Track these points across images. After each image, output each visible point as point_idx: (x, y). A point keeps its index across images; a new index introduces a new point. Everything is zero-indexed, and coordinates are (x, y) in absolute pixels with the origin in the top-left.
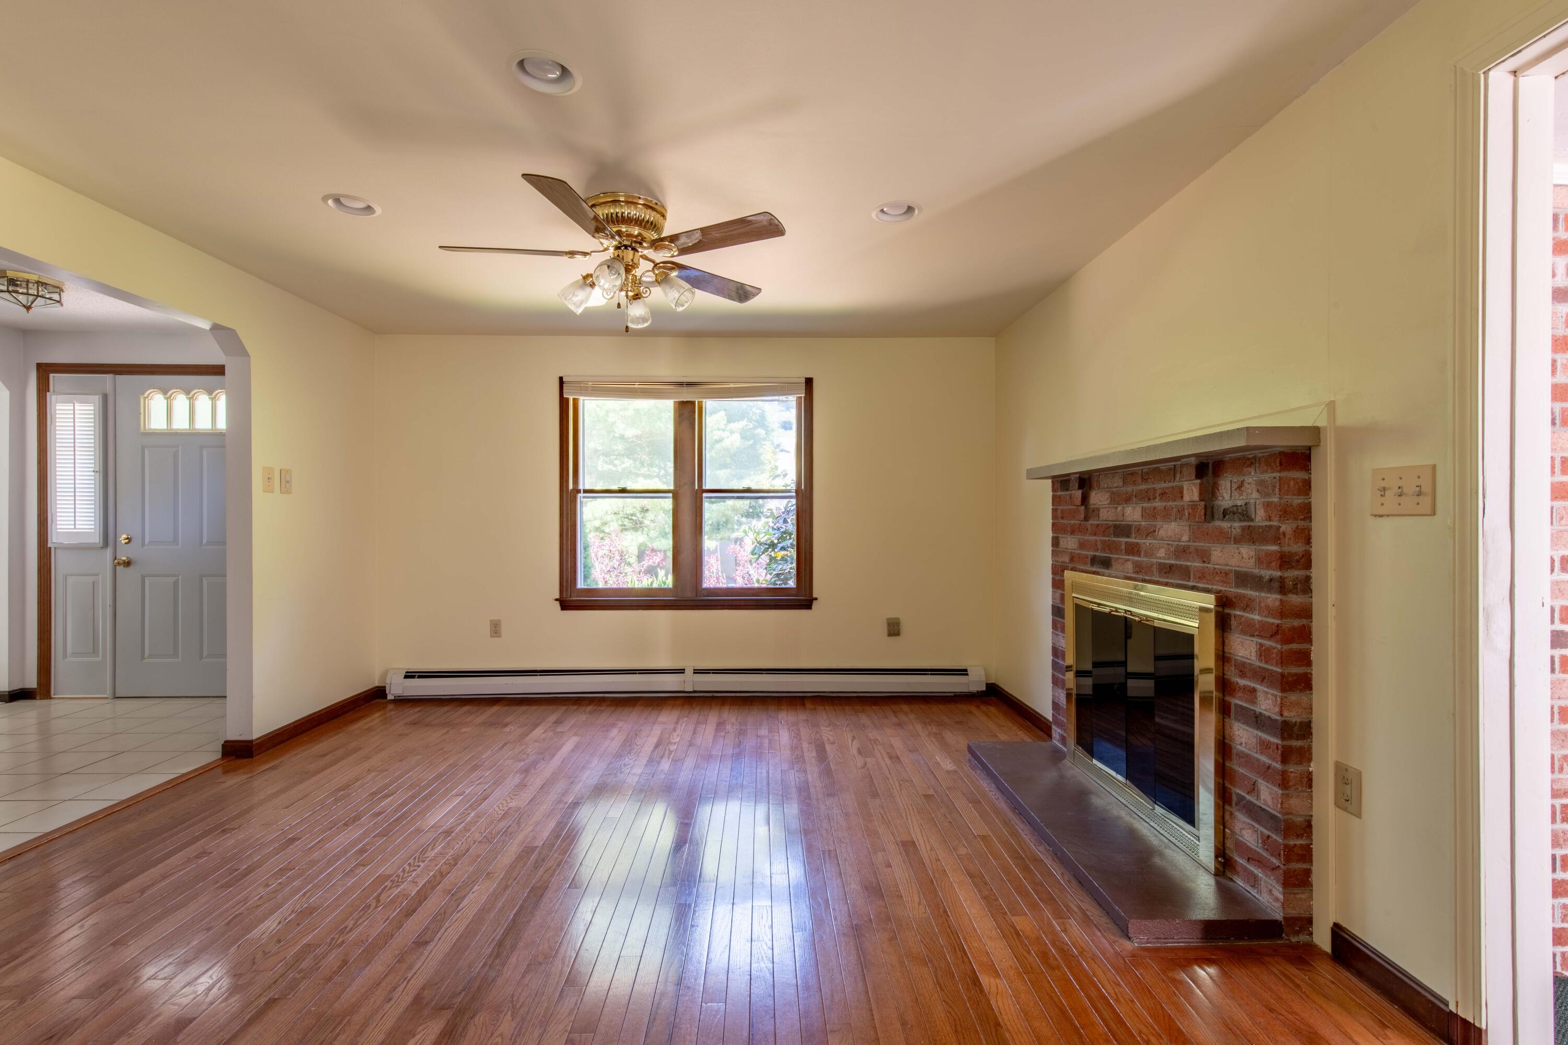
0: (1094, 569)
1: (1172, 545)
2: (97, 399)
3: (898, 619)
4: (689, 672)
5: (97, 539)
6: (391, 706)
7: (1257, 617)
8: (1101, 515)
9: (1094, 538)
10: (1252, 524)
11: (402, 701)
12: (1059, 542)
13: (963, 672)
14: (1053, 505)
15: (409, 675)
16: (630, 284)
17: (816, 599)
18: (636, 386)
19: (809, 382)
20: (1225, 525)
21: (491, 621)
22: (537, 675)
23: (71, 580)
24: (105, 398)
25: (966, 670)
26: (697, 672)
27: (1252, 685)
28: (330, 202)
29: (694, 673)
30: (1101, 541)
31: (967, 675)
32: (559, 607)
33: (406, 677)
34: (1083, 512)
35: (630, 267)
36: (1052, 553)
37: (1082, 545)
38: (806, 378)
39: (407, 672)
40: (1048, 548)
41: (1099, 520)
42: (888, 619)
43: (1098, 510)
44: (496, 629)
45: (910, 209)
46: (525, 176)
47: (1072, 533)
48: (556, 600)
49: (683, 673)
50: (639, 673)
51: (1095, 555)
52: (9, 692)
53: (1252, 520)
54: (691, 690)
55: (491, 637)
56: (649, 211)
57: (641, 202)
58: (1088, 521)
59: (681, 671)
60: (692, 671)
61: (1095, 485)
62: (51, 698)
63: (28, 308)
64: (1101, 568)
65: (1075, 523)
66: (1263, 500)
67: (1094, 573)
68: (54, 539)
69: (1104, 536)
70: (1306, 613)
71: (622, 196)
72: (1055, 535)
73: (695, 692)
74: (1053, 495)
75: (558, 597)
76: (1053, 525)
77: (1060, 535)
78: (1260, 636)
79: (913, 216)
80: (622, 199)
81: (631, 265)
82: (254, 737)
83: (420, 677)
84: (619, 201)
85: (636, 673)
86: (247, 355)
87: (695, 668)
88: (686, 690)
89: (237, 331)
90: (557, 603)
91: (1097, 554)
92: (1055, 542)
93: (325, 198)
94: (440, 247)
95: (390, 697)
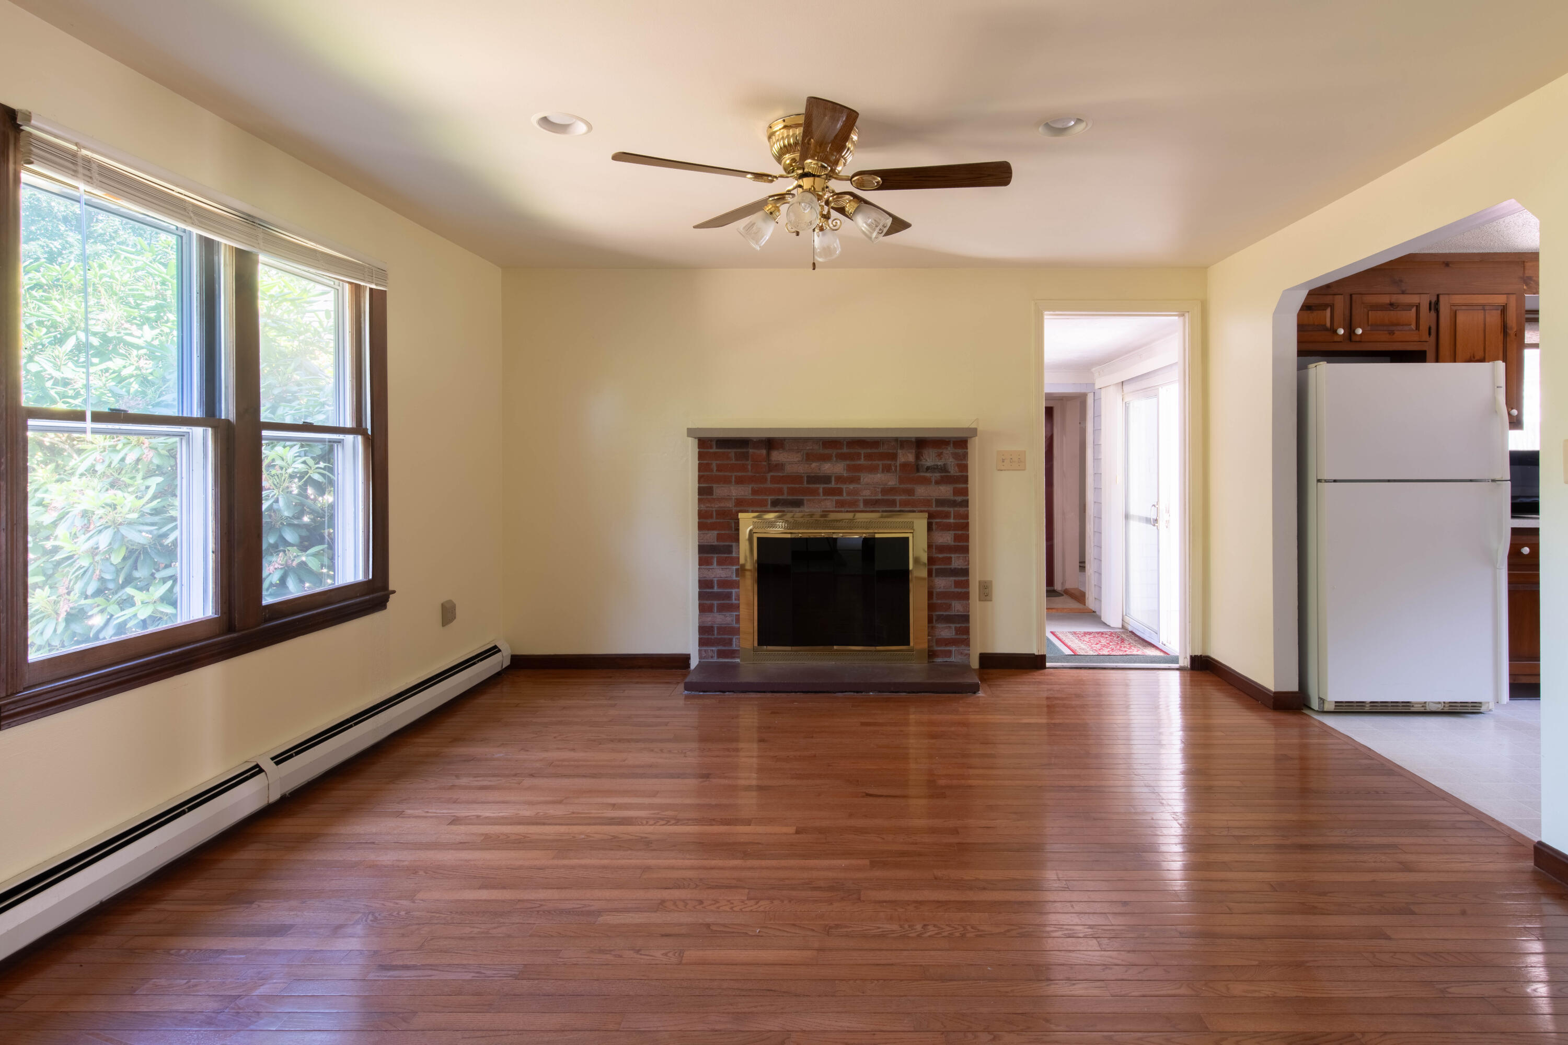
0: (776, 509)
1: (878, 488)
3: (454, 597)
4: (268, 765)
7: (952, 521)
8: (787, 469)
9: (778, 485)
10: (949, 474)
13: (496, 649)
17: (394, 592)
20: (928, 475)
26: (279, 759)
27: (948, 555)
29: (276, 763)
30: (789, 487)
31: (499, 651)
37: (757, 492)
41: (784, 473)
43: (783, 465)
47: (740, 483)
49: (261, 771)
51: (778, 499)
53: (949, 472)
54: (279, 796)
58: (768, 473)
59: (257, 770)
60: (273, 762)
61: (778, 447)
64: (787, 507)
65: (744, 475)
66: (956, 462)
69: (793, 484)
70: (966, 516)
74: (700, 451)
78: (954, 530)
88: (270, 801)
91: (781, 497)
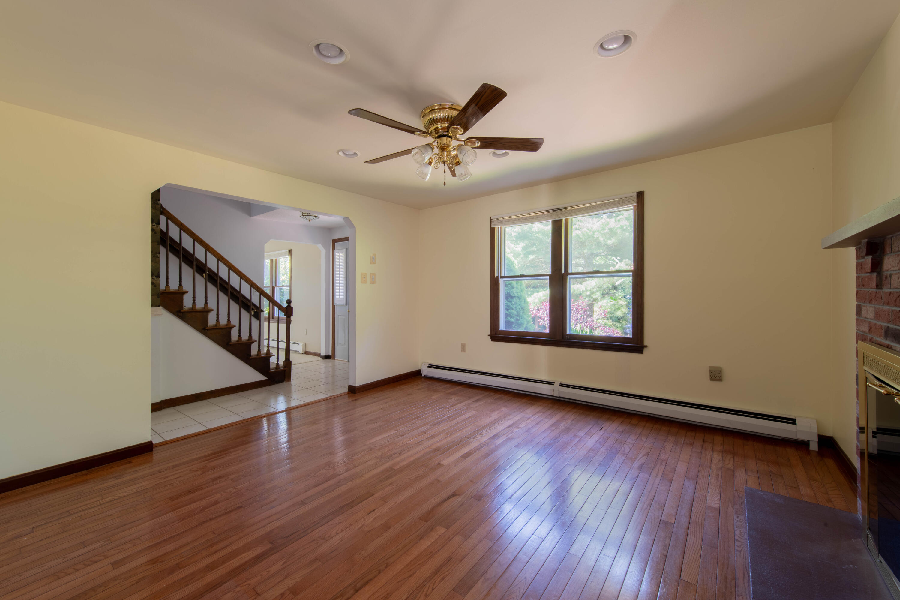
0: (887, 342)
2: (344, 250)
3: (721, 368)
4: (557, 384)
5: (344, 302)
6: (423, 379)
8: (892, 282)
9: (888, 307)
11: (429, 378)
12: (861, 311)
13: (792, 421)
14: (857, 273)
15: (430, 366)
16: (445, 157)
17: (646, 347)
18: (527, 216)
19: (640, 196)
21: (461, 344)
22: (479, 374)
23: (339, 317)
24: (347, 249)
25: (795, 420)
26: (561, 385)
28: (341, 153)
29: (560, 386)
30: (893, 311)
31: (795, 424)
32: (490, 340)
33: (429, 367)
34: (875, 279)
35: (445, 147)
36: (856, 322)
37: (878, 315)
38: (638, 192)
39: (429, 365)
40: (853, 317)
41: (891, 288)
42: (710, 367)
43: (890, 276)
44: (463, 348)
45: (627, 39)
46: (350, 112)
47: (871, 301)
48: (489, 335)
49: (553, 385)
50: (529, 381)
51: (888, 327)
52: (325, 356)
54: (558, 396)
55: (462, 352)
56: (452, 111)
57: (447, 107)
58: (881, 289)
59: (552, 383)
60: (559, 384)
61: (888, 250)
62: (335, 359)
63: (310, 220)
64: (893, 342)
65: (872, 292)
67: (888, 347)
68: (336, 303)
69: (896, 306)
71: (437, 106)
72: (859, 304)
73: (560, 397)
74: (857, 263)
75: (489, 334)
76: (857, 293)
77: (862, 304)
79: (631, 43)
80: (436, 107)
81: (446, 146)
82: (357, 385)
83: (434, 368)
84: (435, 109)
85: (527, 381)
86: (354, 227)
87: (561, 383)
88: (554, 395)
89: (350, 218)
90: (489, 337)
91: (890, 326)
92: (859, 312)
93: (338, 152)
94: (365, 162)
95: (423, 375)
